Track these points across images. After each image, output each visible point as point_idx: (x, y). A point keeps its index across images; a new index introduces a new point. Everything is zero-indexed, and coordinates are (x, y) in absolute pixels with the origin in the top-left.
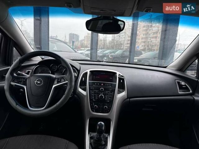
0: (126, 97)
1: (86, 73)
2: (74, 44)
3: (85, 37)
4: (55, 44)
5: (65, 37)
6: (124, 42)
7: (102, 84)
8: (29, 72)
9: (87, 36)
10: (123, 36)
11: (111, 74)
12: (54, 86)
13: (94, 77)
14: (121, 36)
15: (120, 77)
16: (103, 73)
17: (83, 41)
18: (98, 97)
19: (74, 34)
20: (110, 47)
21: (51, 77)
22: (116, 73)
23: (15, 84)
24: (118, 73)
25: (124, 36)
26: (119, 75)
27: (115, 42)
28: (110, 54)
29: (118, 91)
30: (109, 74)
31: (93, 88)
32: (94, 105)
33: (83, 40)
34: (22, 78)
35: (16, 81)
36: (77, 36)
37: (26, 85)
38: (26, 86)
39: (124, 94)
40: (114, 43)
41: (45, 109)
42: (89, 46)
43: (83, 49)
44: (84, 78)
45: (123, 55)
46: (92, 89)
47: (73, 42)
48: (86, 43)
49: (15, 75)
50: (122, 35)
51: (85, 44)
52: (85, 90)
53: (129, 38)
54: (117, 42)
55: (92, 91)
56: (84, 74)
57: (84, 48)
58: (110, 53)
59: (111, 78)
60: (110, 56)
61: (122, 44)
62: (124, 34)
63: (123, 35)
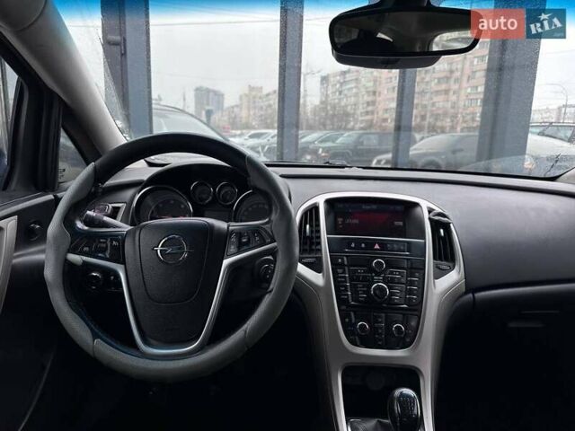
0: (464, 290)
1: (315, 208)
2: (212, 118)
3: (241, 98)
4: (162, 120)
5: (184, 99)
6: (355, 110)
7: (377, 247)
8: (116, 210)
9: (246, 95)
10: (349, 89)
11: (399, 208)
12: (226, 262)
13: (340, 220)
14: (346, 92)
15: (437, 218)
16: (368, 207)
17: (236, 109)
18: (368, 292)
19: (208, 91)
20: (317, 123)
21: (211, 227)
22: (416, 205)
23: (85, 258)
24: (425, 205)
25: (354, 90)
26: (430, 212)
27: (329, 108)
28: (320, 145)
29: (437, 267)
30: (392, 207)
31: (345, 259)
32: (353, 321)
33: (237, 106)
34: (105, 236)
35: (86, 249)
36: (219, 96)
37: (123, 262)
38: (123, 266)
39: (453, 277)
40: (327, 111)
41: (201, 349)
42: (254, 123)
43: (238, 132)
44: (308, 226)
45: (359, 147)
46: (342, 265)
47: (209, 113)
48: (244, 113)
49: (80, 225)
50: (348, 86)
51: (241, 118)
52: (316, 266)
53: (369, 96)
54: (334, 107)
55: (344, 272)
56: (305, 214)
57: (241, 129)
58: (321, 142)
59: (401, 223)
60: (320, 150)
61: (347, 115)
62: (353, 85)
63: (352, 88)
